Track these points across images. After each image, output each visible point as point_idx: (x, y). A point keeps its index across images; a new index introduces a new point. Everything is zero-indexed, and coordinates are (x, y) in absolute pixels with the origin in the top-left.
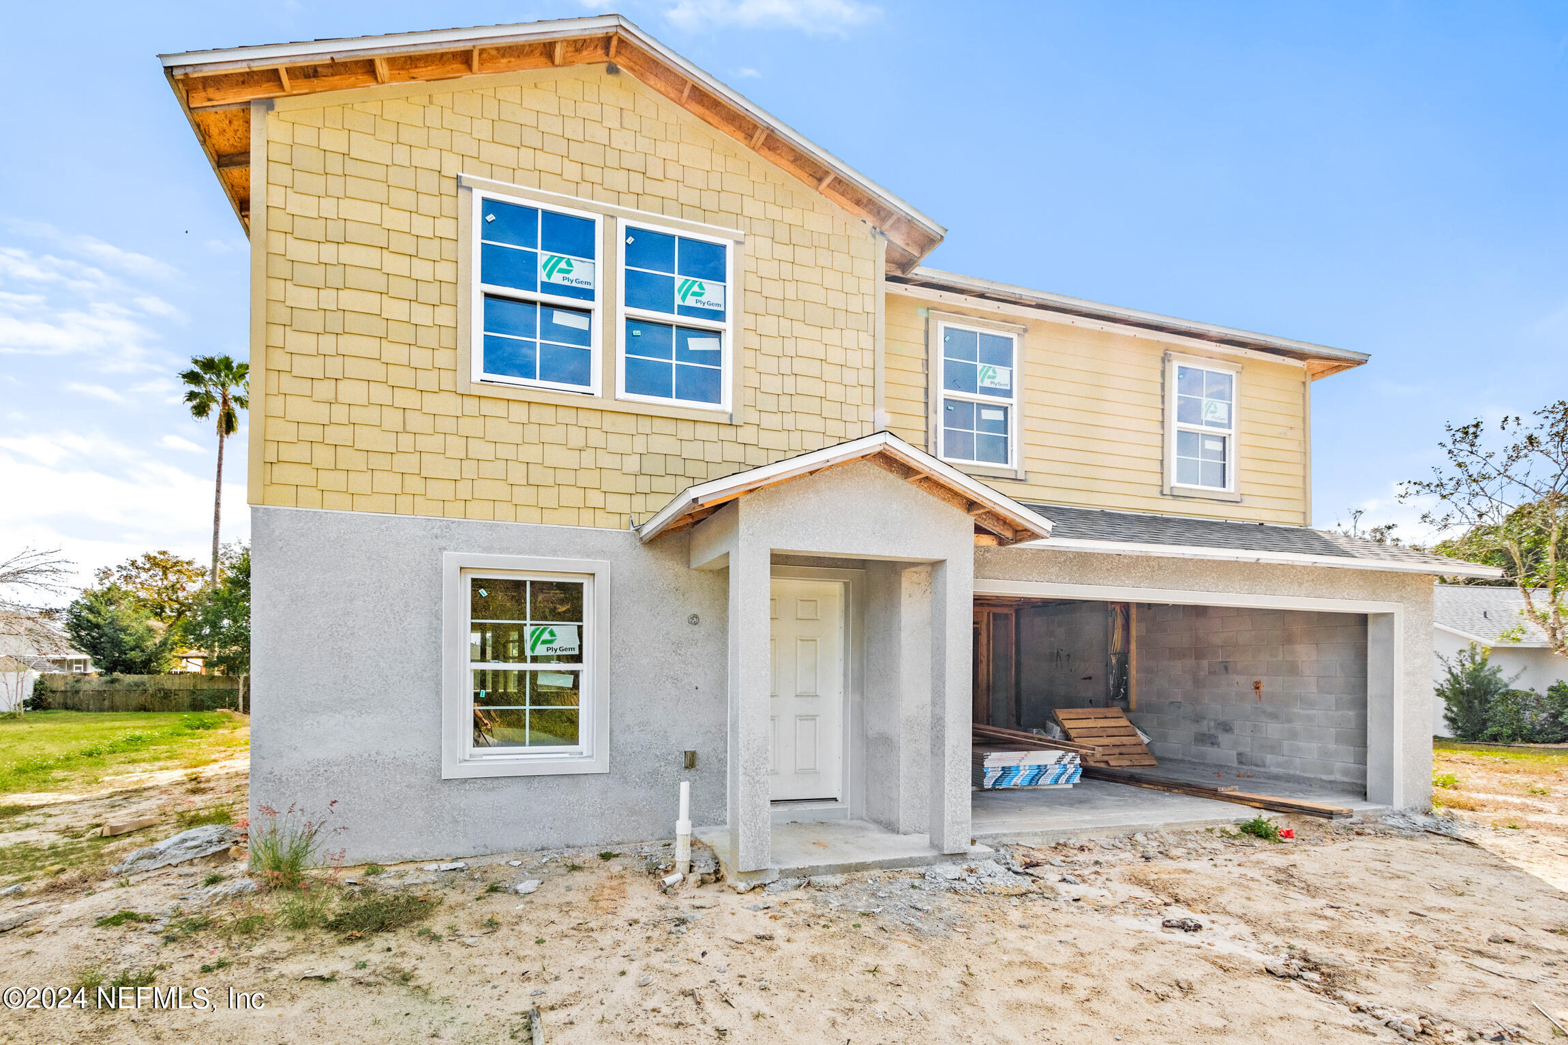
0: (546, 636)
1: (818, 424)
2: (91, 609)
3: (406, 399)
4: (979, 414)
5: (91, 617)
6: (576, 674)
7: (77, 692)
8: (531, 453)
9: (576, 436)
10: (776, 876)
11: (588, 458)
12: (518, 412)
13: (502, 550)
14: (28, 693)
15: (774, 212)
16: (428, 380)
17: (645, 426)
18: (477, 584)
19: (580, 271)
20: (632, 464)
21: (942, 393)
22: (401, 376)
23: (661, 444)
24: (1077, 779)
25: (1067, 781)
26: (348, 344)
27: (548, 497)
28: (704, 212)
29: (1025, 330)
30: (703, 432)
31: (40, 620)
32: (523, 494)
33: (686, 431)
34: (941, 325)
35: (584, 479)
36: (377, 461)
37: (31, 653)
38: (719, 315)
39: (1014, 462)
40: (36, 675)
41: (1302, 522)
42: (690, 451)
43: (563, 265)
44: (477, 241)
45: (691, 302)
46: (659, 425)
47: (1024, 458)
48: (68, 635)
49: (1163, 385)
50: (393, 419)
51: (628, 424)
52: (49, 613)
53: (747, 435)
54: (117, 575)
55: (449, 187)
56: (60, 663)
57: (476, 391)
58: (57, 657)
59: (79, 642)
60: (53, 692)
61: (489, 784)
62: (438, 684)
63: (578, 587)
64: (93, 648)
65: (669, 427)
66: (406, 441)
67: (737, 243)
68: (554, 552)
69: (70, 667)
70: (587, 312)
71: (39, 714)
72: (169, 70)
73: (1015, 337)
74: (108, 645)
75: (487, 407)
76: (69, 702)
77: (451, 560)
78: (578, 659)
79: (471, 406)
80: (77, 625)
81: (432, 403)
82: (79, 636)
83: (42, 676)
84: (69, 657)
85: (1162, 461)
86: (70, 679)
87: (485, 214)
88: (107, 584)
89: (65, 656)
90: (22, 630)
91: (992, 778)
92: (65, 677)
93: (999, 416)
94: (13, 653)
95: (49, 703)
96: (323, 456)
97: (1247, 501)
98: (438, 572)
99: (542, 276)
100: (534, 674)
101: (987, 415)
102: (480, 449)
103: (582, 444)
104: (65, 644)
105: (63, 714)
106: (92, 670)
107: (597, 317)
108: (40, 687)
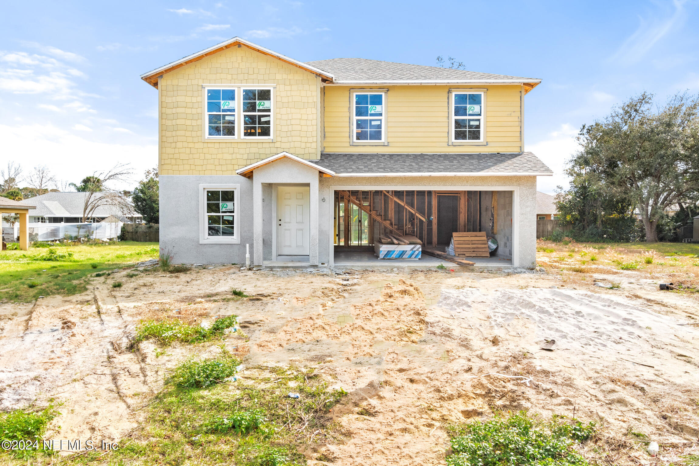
0: (225, 206)
1: (299, 139)
2: (142, 191)
3: (191, 145)
4: (371, 123)
5: (142, 195)
6: (233, 216)
7: (137, 232)
8: (220, 156)
9: (231, 150)
10: (264, 268)
11: (234, 156)
12: (217, 145)
13: (214, 183)
14: (119, 233)
15: (285, 76)
16: (196, 140)
17: (249, 145)
18: (208, 192)
19: (231, 104)
20: (245, 157)
21: (355, 118)
22: (190, 139)
23: (253, 150)
24: (420, 257)
25: (415, 257)
26: (179, 133)
27: (224, 168)
28: (265, 81)
29: (388, 91)
30: (265, 145)
31: (123, 197)
32: (218, 168)
33: (260, 145)
34: (355, 94)
35: (234, 162)
36: (185, 162)
37: (120, 214)
38: (269, 110)
39: (383, 140)
40: (121, 224)
41: (519, 151)
42: (262, 151)
43: (227, 104)
44: (206, 101)
45: (261, 108)
46: (252, 145)
47: (387, 137)
48: (133, 205)
49: (448, 102)
50: (188, 151)
51: (244, 146)
52: (126, 193)
53: (278, 145)
54: (153, 173)
55: (200, 88)
56: (131, 219)
57: (206, 141)
58: (130, 216)
59: (138, 209)
60: (128, 232)
61: (211, 246)
62: (199, 219)
63: (233, 192)
64: (143, 211)
65: (255, 145)
66: (191, 155)
67: (274, 88)
68: (226, 183)
69: (135, 221)
70: (234, 115)
71: (123, 242)
72: (142, 78)
73: (383, 94)
74: (149, 210)
75: (210, 145)
76: (134, 237)
77: (201, 186)
78: (233, 212)
79: (206, 145)
80: (137, 199)
81: (197, 146)
82: (138, 205)
83: (124, 224)
84: (134, 216)
85: (448, 132)
86: (134, 226)
87: (208, 94)
88: (149, 178)
89: (132, 215)
90: (117, 202)
91: (383, 254)
92: (132, 225)
93: (378, 123)
94: (113, 214)
95: (127, 238)
96: (173, 162)
97: (489, 145)
98: (198, 190)
99: (222, 108)
100: (223, 216)
101: (373, 123)
102: (208, 156)
103: (232, 152)
104: (133, 209)
105: (132, 242)
106: (144, 222)
107: (236, 116)
108: (123, 230)
